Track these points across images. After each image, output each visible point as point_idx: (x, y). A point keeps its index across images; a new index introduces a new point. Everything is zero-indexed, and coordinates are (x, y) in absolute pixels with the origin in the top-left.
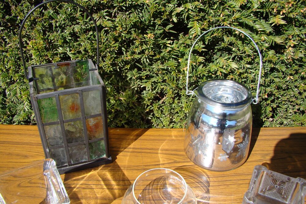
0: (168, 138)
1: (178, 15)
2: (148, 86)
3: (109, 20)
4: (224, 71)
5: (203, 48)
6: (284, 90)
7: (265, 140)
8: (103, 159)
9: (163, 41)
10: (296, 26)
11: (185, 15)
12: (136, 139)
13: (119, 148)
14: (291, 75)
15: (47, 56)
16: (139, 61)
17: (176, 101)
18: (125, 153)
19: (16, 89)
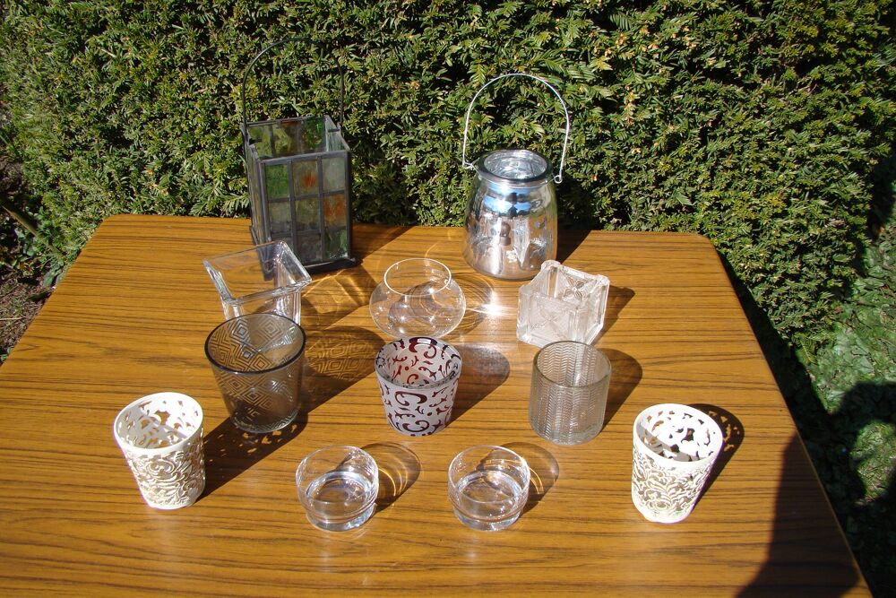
0: (441, 239)
1: (454, 56)
2: (411, 156)
3: (356, 60)
4: (522, 137)
5: (490, 103)
6: (630, 171)
7: (592, 246)
8: (344, 260)
9: (433, 93)
10: (637, 71)
11: (463, 58)
12: (392, 239)
13: (367, 249)
14: (637, 146)
15: (261, 108)
16: (398, 120)
17: (453, 181)
18: (376, 256)
19: (203, 160)
